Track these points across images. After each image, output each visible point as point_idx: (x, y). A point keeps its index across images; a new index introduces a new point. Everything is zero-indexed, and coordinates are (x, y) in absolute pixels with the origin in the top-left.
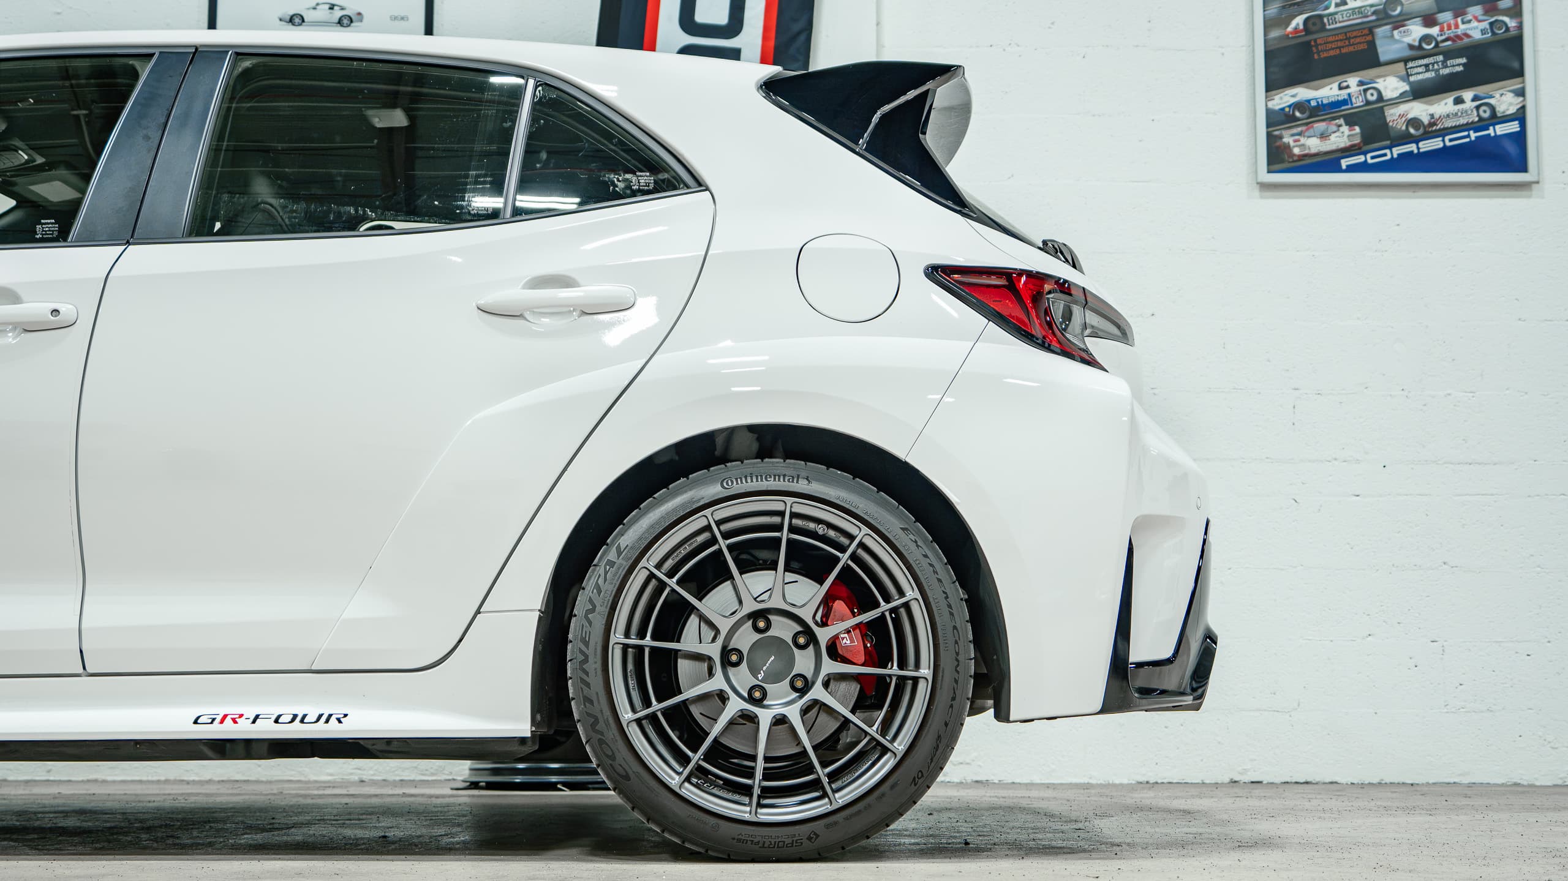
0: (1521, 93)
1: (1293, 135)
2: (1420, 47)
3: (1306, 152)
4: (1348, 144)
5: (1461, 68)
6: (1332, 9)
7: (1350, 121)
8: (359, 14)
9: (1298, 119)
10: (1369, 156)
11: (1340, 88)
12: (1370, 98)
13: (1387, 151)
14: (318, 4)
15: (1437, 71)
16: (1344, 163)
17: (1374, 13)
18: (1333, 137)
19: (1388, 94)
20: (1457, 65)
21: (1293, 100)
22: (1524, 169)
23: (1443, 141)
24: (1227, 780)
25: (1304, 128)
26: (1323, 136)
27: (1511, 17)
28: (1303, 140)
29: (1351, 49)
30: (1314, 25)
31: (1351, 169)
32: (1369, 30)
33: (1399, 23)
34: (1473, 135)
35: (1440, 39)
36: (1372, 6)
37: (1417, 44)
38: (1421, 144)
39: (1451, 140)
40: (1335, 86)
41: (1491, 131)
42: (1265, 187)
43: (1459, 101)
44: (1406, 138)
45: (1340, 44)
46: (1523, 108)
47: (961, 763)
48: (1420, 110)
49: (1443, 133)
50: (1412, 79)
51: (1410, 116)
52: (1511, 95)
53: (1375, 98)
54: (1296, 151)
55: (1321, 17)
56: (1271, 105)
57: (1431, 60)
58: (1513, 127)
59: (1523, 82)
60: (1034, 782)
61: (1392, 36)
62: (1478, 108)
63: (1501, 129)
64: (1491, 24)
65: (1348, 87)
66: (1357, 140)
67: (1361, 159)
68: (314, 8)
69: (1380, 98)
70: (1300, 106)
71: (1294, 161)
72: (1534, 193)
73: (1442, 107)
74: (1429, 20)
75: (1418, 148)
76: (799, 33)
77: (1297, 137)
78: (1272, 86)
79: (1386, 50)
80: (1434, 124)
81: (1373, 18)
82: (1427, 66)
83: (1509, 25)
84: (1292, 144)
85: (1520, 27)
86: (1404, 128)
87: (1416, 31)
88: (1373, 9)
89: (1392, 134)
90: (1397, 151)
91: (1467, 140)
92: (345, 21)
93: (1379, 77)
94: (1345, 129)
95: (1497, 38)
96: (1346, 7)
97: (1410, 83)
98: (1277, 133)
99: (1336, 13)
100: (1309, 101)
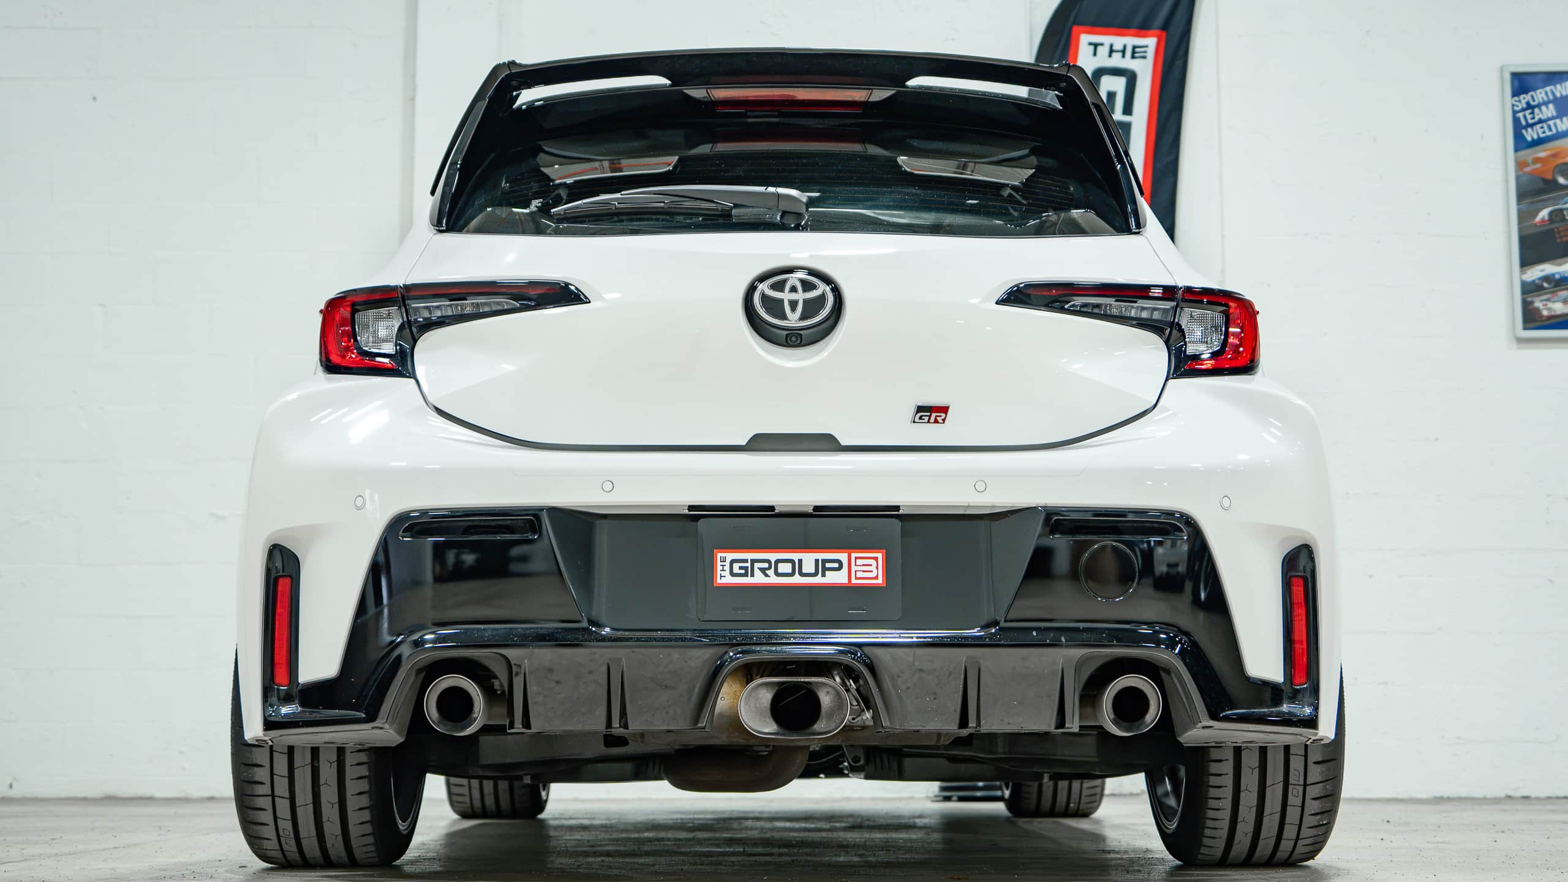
1: (1542, 301)
3: (1553, 313)
9: (1546, 289)
21: (1542, 274)
25: (1550, 295)
28: (1550, 305)
30: (1557, 216)
42: (1521, 341)
54: (1545, 313)
55: (1561, 210)
56: (1524, 277)
70: (1547, 278)
71: (1543, 321)
77: (1545, 302)
78: (1526, 262)
84: (1542, 307)
98: (1529, 299)
100: (1553, 275)
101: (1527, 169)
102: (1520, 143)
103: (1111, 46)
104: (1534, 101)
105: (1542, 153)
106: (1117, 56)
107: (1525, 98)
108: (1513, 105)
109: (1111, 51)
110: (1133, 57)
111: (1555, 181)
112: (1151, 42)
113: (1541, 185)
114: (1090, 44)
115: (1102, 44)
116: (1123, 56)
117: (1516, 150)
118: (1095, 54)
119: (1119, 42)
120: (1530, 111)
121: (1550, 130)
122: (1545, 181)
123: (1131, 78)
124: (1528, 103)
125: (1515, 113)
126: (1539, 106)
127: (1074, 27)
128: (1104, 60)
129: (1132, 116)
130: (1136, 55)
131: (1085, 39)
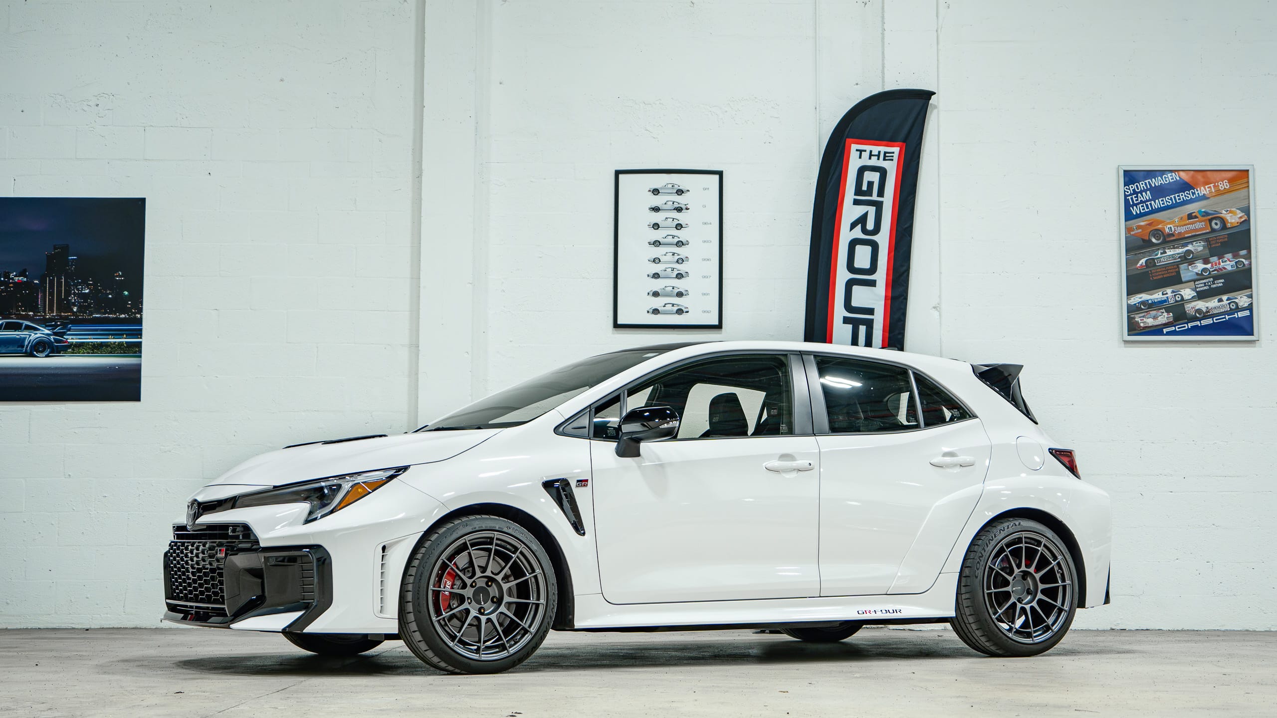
0: (1251, 296)
1: (1140, 317)
2: (1202, 274)
3: (1147, 325)
4: (1167, 321)
5: (1221, 285)
6: (1159, 256)
7: (1168, 312)
8: (687, 257)
9: (1143, 309)
10: (1177, 327)
11: (1163, 294)
12: (1177, 299)
13: (1186, 325)
14: (667, 253)
15: (1210, 285)
16: (1165, 331)
17: (1179, 257)
18: (1159, 318)
19: (1186, 297)
20: (1220, 283)
21: (1140, 300)
22: (1251, 333)
23: (1213, 320)
24: (1109, 629)
25: (1146, 314)
26: (1155, 318)
27: (1245, 259)
28: (1145, 320)
29: (1168, 275)
30: (1151, 263)
31: (1168, 334)
32: (1177, 265)
33: (1191, 262)
34: (1227, 317)
35: (1211, 270)
36: (1178, 254)
37: (1200, 273)
38: (1202, 322)
39: (1216, 320)
40: (1161, 293)
41: (1236, 315)
42: (1126, 342)
43: (1220, 300)
44: (1195, 319)
45: (1163, 273)
46: (1252, 303)
48: (1201, 305)
49: (1212, 316)
50: (1198, 290)
51: (1197, 308)
52: (1246, 297)
53: (1180, 299)
55: (1153, 259)
56: (1129, 302)
57: (1207, 280)
58: (1247, 313)
59: (1252, 291)
61: (1188, 269)
62: (1229, 304)
63: (1241, 314)
64: (1236, 263)
65: (1167, 294)
66: (1171, 320)
67: (1173, 328)
68: (665, 255)
69: (1182, 299)
70: (1143, 303)
71: (1141, 330)
72: (1257, 345)
73: (1212, 304)
74: (1206, 261)
75: (1201, 323)
76: (903, 273)
77: (1142, 318)
78: (1130, 292)
79: (1185, 276)
80: (1209, 312)
81: (1179, 260)
82: (1205, 283)
83: (1245, 263)
84: (1140, 321)
85: (1250, 264)
86: (1194, 314)
87: (1200, 266)
88: (1179, 255)
89: (1188, 316)
90: (1190, 325)
91: (1225, 319)
92: (680, 261)
93: (1182, 289)
94: (1165, 314)
95: (1238, 269)
96: (1166, 255)
97: (1197, 292)
98: (1132, 316)
99: (1161, 257)
100: (1148, 301)
101: (1132, 233)
102: (1129, 216)
103: (871, 152)
104: (1138, 189)
105: (1142, 222)
106: (874, 158)
107: (1133, 187)
108: (1125, 191)
109: (871, 155)
110: (884, 159)
111: (1150, 241)
112: (896, 150)
113: (1141, 243)
114: (857, 150)
115: (865, 151)
116: (878, 159)
117: (1126, 221)
118: (860, 157)
119: (876, 149)
120: (1135, 195)
121: (1148, 208)
122: (1144, 240)
123: (883, 172)
124: (1134, 190)
125: (1126, 196)
126: (1141, 192)
127: (847, 139)
128: (865, 161)
129: (883, 197)
130: (887, 158)
131: (854, 147)
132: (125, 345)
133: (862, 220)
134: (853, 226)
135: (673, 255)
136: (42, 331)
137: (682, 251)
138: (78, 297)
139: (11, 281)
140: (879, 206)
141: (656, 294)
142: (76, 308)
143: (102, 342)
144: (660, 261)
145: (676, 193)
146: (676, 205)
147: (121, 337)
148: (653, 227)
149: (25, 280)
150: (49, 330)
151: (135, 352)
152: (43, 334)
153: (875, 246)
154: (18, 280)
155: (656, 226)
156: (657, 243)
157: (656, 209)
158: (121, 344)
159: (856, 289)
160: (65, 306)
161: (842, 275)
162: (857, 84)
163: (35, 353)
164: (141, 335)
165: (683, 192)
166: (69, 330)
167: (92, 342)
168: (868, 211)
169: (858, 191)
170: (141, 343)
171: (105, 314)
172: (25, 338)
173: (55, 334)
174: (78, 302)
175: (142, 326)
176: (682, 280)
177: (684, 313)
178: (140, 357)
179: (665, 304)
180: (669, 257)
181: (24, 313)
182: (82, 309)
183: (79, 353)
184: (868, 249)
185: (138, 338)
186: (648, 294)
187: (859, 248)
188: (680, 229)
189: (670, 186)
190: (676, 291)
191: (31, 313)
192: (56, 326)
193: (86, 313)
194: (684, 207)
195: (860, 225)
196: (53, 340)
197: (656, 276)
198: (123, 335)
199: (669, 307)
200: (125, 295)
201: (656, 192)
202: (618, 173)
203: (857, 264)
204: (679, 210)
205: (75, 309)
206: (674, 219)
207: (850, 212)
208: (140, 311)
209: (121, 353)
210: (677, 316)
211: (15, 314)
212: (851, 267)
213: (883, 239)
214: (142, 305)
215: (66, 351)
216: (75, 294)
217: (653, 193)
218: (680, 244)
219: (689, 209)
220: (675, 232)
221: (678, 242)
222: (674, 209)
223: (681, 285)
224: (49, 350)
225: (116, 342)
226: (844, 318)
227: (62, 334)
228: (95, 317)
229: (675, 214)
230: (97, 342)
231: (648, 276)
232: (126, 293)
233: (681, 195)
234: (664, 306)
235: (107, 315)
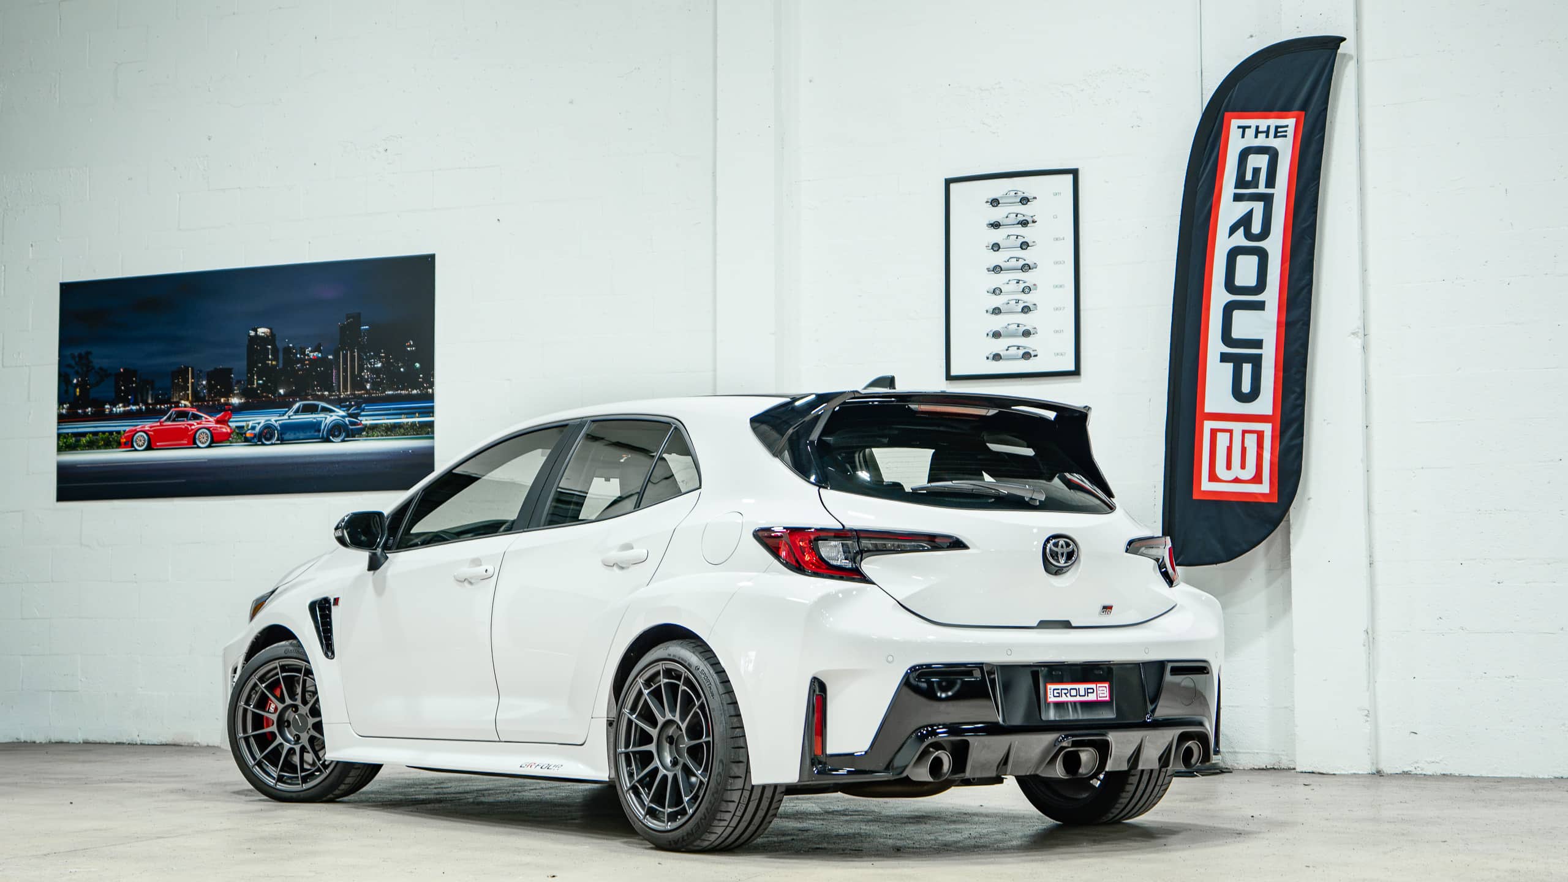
8: (1034, 285)
14: (1009, 281)
47: (1433, 762)
60: (1483, 775)
68: (1008, 284)
76: (1302, 289)
92: (1027, 290)
103: (1257, 127)
106: (1262, 136)
109: (1257, 132)
110: (1276, 136)
112: (1291, 122)
114: (1239, 127)
115: (1249, 127)
116: (1267, 136)
118: (1243, 137)
119: (1263, 124)
123: (1273, 155)
127: (1226, 113)
128: (1251, 141)
129: (1274, 188)
130: (1279, 134)
131: (1235, 123)
132: (418, 425)
133: (1245, 221)
134: (1233, 230)
135: (1017, 283)
136: (337, 412)
137: (1028, 277)
138: (370, 373)
139: (306, 357)
140: (1267, 199)
141: (997, 335)
142: (369, 384)
143: (395, 423)
144: (1001, 292)
145: (1021, 202)
146: (1020, 218)
147: (413, 416)
148: (992, 249)
149: (320, 355)
150: (344, 411)
151: (428, 433)
152: (338, 416)
153: (1263, 256)
154: (313, 355)
155: (996, 247)
156: (997, 269)
157: (996, 225)
158: (413, 424)
159: (1238, 315)
160: (358, 384)
161: (1219, 297)
162: (1251, 36)
163: (331, 437)
164: (433, 412)
165: (1029, 201)
166: (363, 410)
167: (385, 424)
168: (1253, 209)
169: (1241, 182)
170: (433, 422)
171: (397, 391)
172: (320, 423)
173: (350, 415)
174: (372, 378)
175: (433, 402)
176: (1030, 314)
177: (1032, 358)
178: (433, 438)
179: (1009, 347)
180: (1013, 286)
181: (319, 393)
182: (376, 386)
183: (373, 436)
184: (1254, 259)
185: (431, 416)
186: (988, 335)
187: (1241, 259)
188: (1026, 248)
189: (1012, 193)
190: (1022, 329)
191: (326, 393)
192: (350, 406)
193: (379, 390)
194: (1030, 220)
195: (1242, 228)
196: (348, 423)
197: (997, 311)
198: (415, 413)
199: (1013, 351)
200: (415, 367)
201: (995, 202)
202: (948, 182)
203: (1239, 282)
204: (1024, 223)
205: (368, 386)
206: (1018, 236)
207: (1229, 211)
208: (432, 385)
209: (414, 435)
210: (1023, 361)
211: (311, 395)
212: (1230, 285)
213: (1274, 245)
214: (433, 378)
215: (361, 434)
216: (367, 369)
217: (991, 204)
218: (1026, 268)
219: (1036, 222)
220: (1020, 253)
221: (1024, 265)
222: (1018, 224)
223: (1028, 321)
224: (344, 434)
225: (408, 422)
226: (1222, 354)
227: (356, 416)
228: (388, 395)
229: (1020, 230)
230: (390, 423)
231: (987, 311)
232: (418, 365)
233: (1026, 204)
234: (1007, 350)
235: (399, 392)
